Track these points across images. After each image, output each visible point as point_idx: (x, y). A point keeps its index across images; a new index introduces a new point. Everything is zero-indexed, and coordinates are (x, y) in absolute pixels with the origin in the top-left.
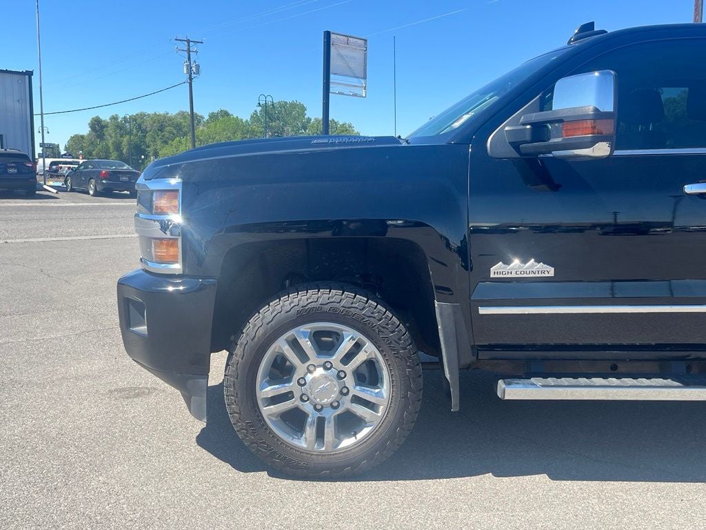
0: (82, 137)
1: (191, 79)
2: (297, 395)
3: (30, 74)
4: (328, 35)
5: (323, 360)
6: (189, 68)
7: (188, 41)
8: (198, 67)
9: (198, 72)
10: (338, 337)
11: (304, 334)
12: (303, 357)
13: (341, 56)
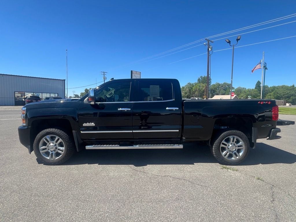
0: (83, 93)
1: (104, 80)
2: (47, 149)
3: (65, 80)
4: (132, 71)
5: (52, 142)
6: (104, 78)
7: (104, 72)
8: (106, 78)
9: (106, 79)
10: (55, 137)
11: (48, 137)
12: (48, 142)
13: (135, 76)
